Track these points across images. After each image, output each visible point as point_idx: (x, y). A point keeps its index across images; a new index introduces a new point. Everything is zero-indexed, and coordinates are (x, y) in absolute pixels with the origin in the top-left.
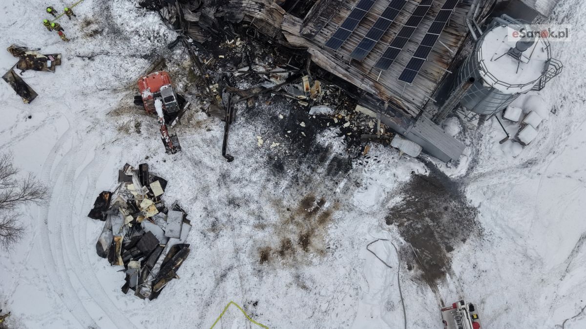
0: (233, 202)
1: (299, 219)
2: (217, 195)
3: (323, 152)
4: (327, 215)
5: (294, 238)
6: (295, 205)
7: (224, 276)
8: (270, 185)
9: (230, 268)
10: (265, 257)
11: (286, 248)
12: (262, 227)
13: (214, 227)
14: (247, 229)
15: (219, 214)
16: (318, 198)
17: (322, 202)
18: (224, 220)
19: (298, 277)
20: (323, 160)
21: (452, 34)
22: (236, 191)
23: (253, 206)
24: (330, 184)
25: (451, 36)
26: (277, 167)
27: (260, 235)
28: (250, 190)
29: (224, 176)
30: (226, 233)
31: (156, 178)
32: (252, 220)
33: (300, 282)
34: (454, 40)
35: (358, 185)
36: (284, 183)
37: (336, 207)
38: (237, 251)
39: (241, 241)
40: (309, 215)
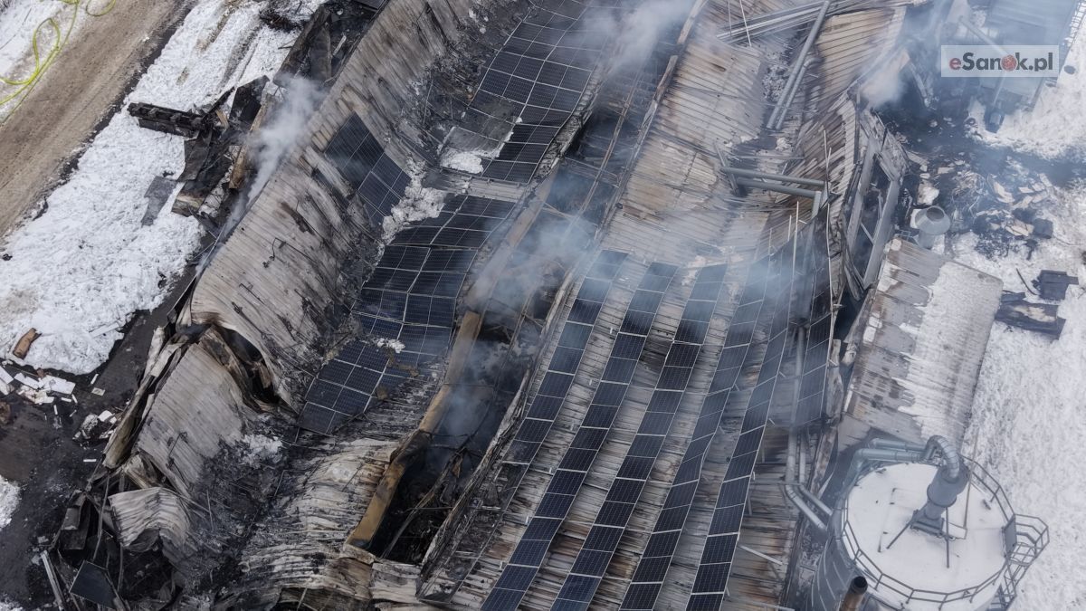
21: (765, 530)
25: (762, 534)
34: (773, 542)
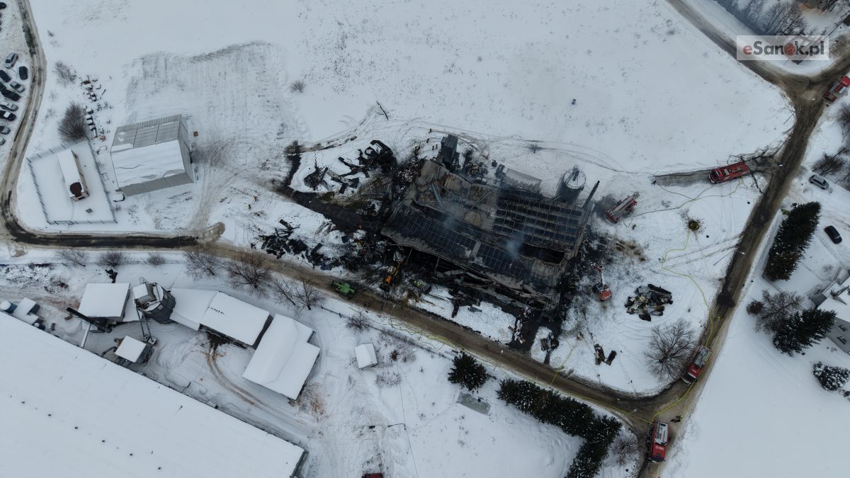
0: (628, 273)
1: (626, 251)
2: (627, 279)
3: (599, 247)
4: (621, 242)
5: (633, 251)
6: (621, 253)
7: (654, 272)
8: (617, 262)
9: (651, 270)
10: (643, 260)
11: (637, 253)
12: (633, 262)
13: (639, 278)
14: (635, 267)
15: (634, 277)
16: (616, 246)
17: (617, 244)
18: (635, 275)
19: (645, 248)
20: (602, 246)
22: (623, 273)
23: (627, 266)
24: (610, 243)
26: (610, 261)
27: (636, 262)
28: (621, 268)
29: (619, 278)
30: (640, 274)
31: (629, 301)
32: (632, 266)
33: (647, 246)
35: (607, 234)
36: (615, 258)
37: (617, 240)
38: (644, 269)
39: (640, 268)
40: (623, 247)
